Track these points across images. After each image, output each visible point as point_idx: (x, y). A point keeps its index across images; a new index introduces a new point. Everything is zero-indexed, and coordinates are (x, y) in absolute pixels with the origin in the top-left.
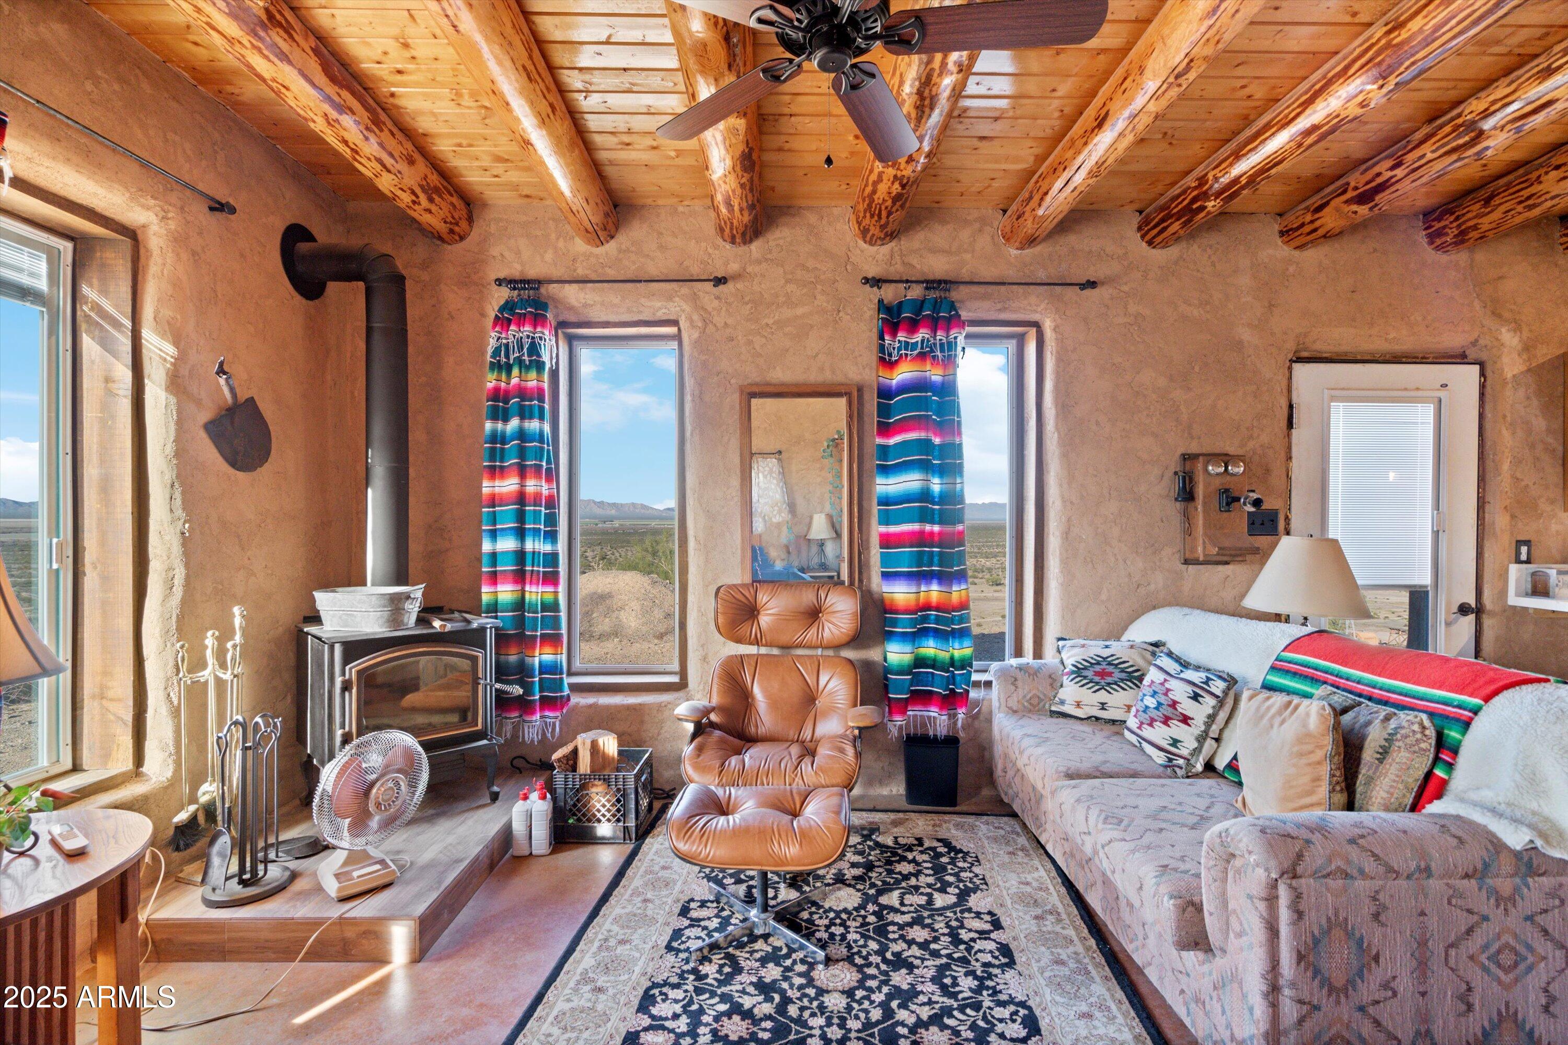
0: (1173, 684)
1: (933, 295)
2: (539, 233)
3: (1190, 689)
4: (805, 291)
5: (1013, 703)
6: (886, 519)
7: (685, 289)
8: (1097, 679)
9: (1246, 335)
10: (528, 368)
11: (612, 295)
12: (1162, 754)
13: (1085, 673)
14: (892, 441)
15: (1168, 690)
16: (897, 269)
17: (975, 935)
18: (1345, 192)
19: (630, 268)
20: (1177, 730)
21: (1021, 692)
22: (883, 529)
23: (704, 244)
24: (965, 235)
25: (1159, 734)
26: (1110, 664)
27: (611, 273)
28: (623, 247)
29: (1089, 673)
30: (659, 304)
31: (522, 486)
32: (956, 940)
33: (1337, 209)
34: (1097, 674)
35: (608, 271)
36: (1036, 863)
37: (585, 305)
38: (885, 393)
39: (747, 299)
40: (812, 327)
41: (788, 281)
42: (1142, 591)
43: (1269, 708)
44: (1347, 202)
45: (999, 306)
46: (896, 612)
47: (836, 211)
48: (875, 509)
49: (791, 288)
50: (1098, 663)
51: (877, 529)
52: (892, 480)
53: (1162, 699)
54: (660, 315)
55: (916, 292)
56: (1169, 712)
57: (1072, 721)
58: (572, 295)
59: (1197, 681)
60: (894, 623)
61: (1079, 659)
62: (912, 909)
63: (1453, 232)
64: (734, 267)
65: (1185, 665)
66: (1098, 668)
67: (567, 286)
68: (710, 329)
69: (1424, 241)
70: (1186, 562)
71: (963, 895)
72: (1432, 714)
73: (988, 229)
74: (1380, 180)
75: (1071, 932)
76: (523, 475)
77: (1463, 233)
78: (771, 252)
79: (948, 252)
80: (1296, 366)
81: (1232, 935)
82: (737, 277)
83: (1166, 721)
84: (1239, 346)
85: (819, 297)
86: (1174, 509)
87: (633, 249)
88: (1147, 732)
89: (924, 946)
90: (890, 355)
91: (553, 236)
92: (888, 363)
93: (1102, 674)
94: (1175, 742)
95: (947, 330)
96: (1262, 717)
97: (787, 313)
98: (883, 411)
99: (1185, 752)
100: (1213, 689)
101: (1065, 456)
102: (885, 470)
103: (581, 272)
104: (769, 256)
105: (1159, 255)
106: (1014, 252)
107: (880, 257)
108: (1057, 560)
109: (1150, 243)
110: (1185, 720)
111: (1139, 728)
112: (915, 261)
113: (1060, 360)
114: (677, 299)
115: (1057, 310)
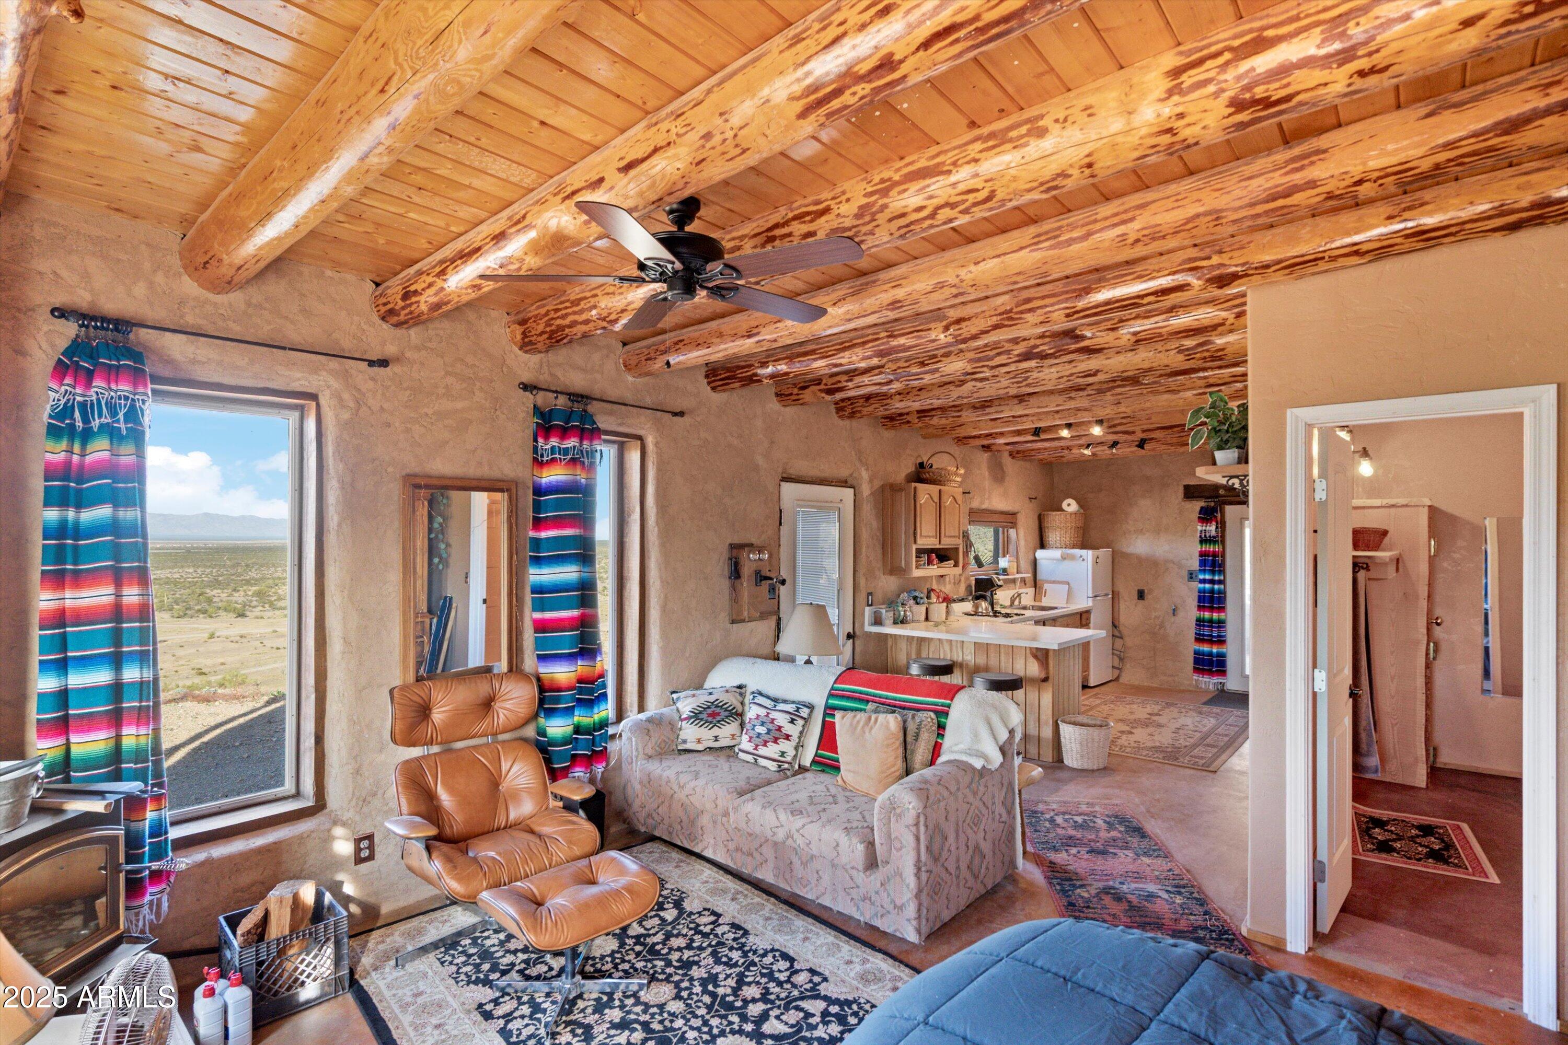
0: (774, 715)
1: (577, 407)
2: (124, 257)
3: (788, 717)
4: (464, 385)
5: (649, 751)
6: (540, 606)
7: (334, 364)
8: (710, 719)
9: (760, 460)
10: (121, 438)
11: (237, 355)
12: (775, 764)
13: (701, 716)
14: (544, 535)
15: (773, 720)
16: (544, 378)
17: (711, 926)
18: (819, 384)
19: (264, 328)
20: (785, 746)
21: (653, 740)
22: (538, 615)
23: (356, 318)
24: (596, 357)
25: (772, 750)
26: (717, 706)
27: (236, 329)
28: (254, 301)
29: (704, 716)
30: (299, 375)
31: (118, 596)
32: (705, 935)
33: (813, 393)
34: (709, 715)
35: (231, 325)
36: (698, 866)
37: (194, 361)
38: (538, 491)
39: (405, 385)
40: (471, 422)
41: (448, 373)
42: (709, 646)
43: (858, 722)
44: (820, 390)
45: (620, 421)
46: (559, 690)
47: (494, 314)
48: (528, 597)
49: (450, 380)
50: (709, 707)
51: (530, 616)
52: (545, 570)
53: (770, 726)
54: (296, 386)
55: (562, 401)
56: (777, 734)
57: (696, 755)
58: (175, 345)
59: (791, 710)
60: (557, 700)
61: (694, 706)
62: (656, 929)
63: (849, 411)
64: (391, 350)
65: (775, 700)
66: (709, 711)
67: (168, 334)
68: (364, 410)
69: (834, 411)
70: (733, 622)
71: (678, 904)
72: (935, 712)
73: (612, 355)
74: (840, 385)
75: (757, 900)
76: (118, 584)
77: (854, 413)
78: (430, 340)
79: (584, 370)
80: (783, 484)
81: (893, 851)
82: (398, 360)
83: (776, 741)
84: (756, 468)
85: (478, 393)
86: (725, 584)
87: (267, 306)
88: (762, 751)
89: (689, 947)
90: (542, 456)
91: (147, 266)
92: (539, 463)
93: (713, 715)
94: (783, 754)
95: (591, 440)
96: (855, 729)
97: (447, 405)
98: (537, 506)
99: (789, 759)
100: (803, 715)
101: (663, 545)
102: (537, 561)
103: (191, 319)
104: (428, 345)
105: (718, 398)
106: (630, 379)
107: (531, 364)
108: (658, 628)
109: (713, 389)
110: (787, 737)
111: (756, 749)
112: (559, 374)
113: (660, 470)
114: (324, 373)
115: (658, 430)
